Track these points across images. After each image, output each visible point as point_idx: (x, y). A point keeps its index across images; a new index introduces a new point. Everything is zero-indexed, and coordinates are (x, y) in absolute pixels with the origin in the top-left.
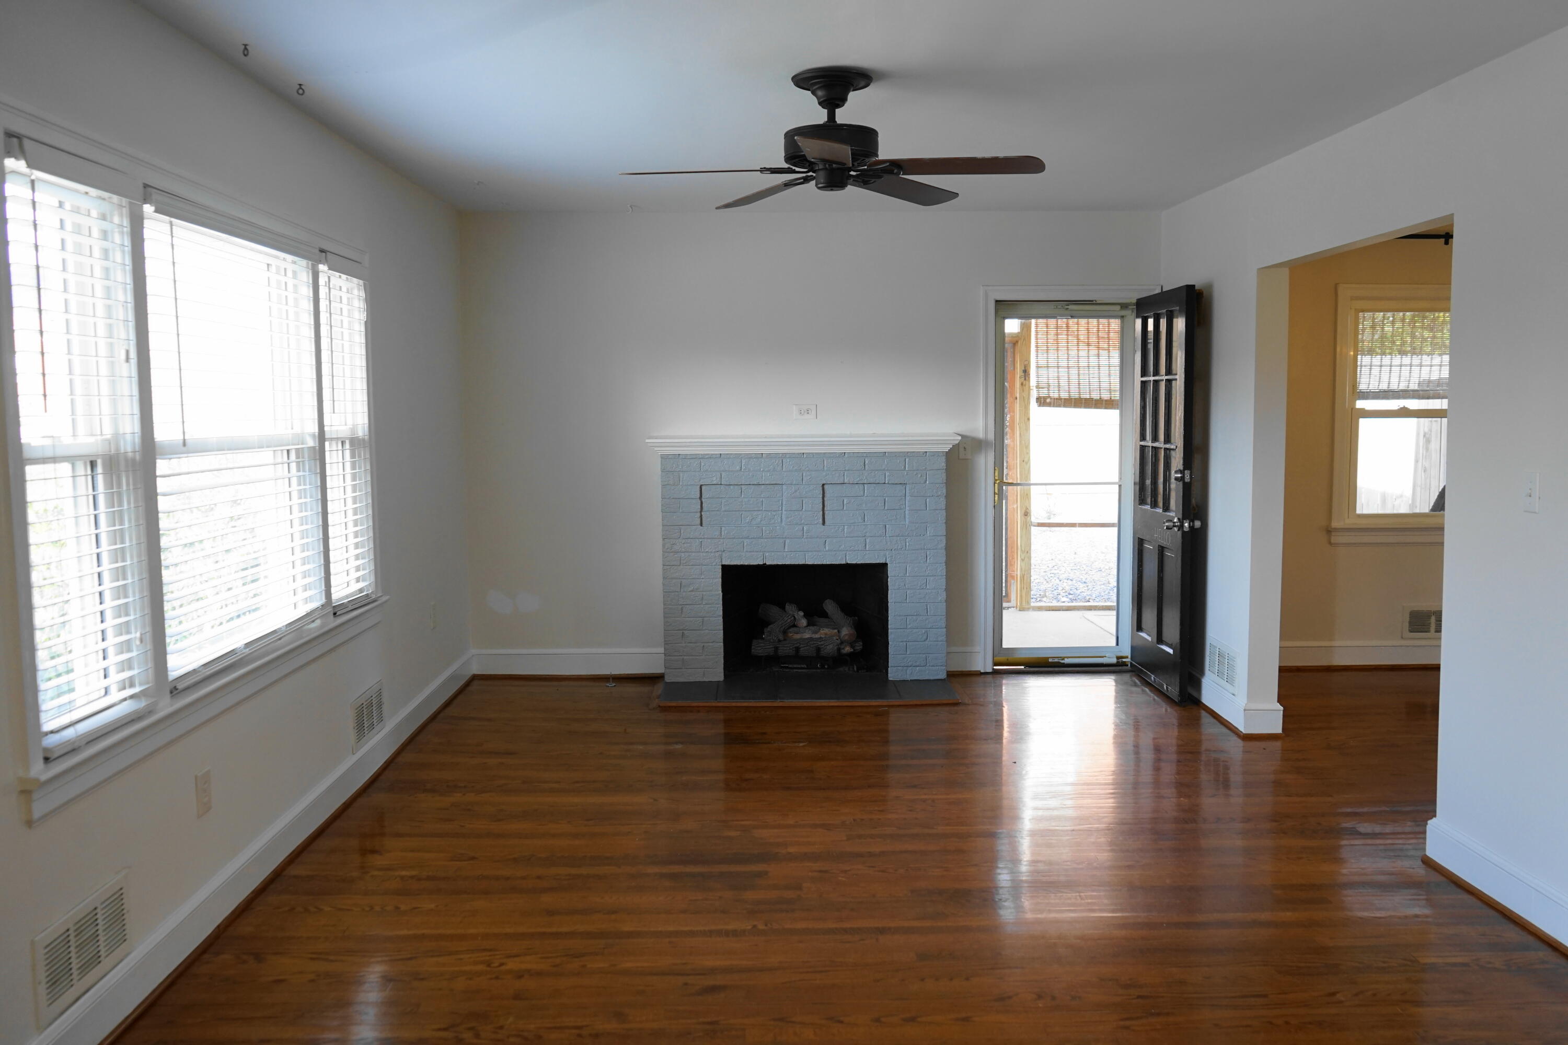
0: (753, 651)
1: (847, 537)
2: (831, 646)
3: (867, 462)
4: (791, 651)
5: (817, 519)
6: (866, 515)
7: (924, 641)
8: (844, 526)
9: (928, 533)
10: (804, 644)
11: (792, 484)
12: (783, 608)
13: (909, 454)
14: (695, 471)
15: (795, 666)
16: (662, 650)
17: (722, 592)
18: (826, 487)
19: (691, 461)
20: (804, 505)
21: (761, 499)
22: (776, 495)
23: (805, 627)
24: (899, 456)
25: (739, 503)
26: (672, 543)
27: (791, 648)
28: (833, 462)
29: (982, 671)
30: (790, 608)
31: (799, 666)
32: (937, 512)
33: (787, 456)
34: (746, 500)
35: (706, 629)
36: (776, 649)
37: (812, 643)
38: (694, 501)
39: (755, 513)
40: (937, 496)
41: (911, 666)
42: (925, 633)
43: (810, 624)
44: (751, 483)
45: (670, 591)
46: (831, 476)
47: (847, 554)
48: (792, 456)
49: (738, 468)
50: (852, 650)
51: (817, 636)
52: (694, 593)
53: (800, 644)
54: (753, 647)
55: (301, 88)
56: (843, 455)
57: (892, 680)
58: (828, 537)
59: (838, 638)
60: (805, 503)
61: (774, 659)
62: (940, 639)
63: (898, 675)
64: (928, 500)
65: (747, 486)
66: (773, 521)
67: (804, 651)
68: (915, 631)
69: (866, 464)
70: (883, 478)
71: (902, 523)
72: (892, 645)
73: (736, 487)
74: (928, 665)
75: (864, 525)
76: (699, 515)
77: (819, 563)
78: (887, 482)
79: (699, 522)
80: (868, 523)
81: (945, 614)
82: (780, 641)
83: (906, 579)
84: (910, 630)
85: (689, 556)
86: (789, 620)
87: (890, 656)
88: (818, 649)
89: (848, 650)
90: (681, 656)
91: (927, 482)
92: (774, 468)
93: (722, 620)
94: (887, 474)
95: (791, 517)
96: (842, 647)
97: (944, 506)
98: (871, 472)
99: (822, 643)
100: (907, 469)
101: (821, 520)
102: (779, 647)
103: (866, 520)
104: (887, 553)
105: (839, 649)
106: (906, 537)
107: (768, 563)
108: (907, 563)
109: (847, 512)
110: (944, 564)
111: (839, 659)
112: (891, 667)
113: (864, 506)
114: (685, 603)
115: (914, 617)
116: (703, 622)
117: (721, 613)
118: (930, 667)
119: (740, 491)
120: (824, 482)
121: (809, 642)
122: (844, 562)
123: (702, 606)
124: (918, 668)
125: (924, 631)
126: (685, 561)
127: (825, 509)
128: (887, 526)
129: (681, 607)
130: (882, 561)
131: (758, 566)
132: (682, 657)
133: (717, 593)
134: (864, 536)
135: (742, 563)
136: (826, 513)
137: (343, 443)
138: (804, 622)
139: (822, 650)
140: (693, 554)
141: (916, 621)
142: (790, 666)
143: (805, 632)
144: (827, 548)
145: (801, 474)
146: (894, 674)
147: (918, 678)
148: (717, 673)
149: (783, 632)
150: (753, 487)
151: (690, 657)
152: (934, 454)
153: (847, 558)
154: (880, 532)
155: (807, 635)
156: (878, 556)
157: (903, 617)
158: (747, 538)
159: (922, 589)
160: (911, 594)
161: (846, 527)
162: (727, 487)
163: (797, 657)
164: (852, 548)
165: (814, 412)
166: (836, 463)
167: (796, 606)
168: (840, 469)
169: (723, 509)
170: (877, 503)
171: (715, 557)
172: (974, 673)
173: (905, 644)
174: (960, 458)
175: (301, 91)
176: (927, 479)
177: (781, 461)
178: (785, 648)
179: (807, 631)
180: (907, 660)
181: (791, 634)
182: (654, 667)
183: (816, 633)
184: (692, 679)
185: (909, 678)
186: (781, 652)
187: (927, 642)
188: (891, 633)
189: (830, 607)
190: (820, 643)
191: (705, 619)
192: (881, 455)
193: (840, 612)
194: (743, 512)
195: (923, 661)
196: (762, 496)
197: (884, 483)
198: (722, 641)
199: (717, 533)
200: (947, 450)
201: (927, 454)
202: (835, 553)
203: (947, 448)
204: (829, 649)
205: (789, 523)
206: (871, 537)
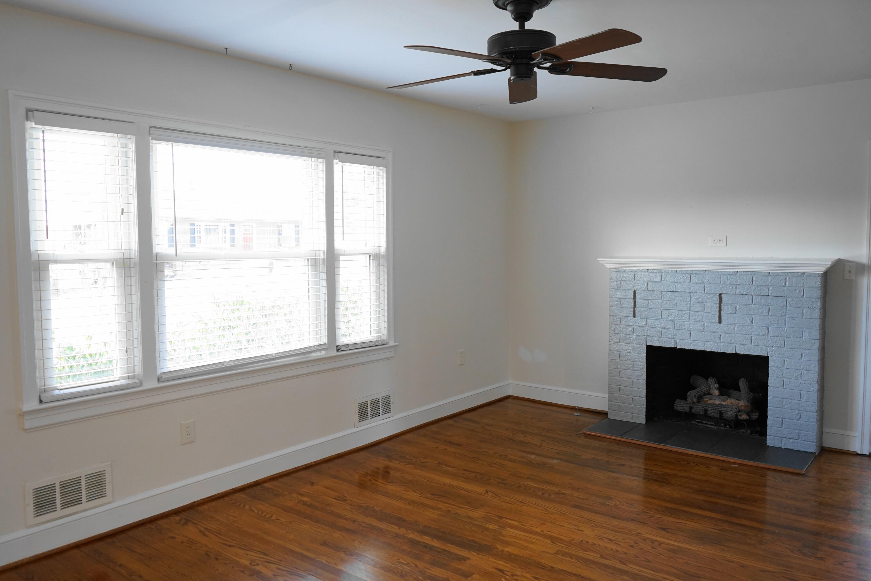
0: (675, 407)
1: (737, 334)
2: (731, 413)
3: (754, 279)
4: (702, 411)
5: (714, 319)
6: (753, 319)
7: (797, 420)
8: (735, 325)
9: (804, 336)
10: (711, 408)
11: (696, 293)
12: (707, 379)
13: (789, 274)
14: (631, 280)
15: (707, 422)
16: (607, 396)
17: (646, 363)
18: (723, 296)
19: (629, 274)
20: (705, 308)
21: (675, 302)
22: (686, 300)
23: (718, 396)
24: (780, 276)
25: (660, 304)
26: (615, 327)
27: (702, 409)
28: (728, 278)
29: (859, 452)
30: (711, 380)
31: (709, 423)
32: (812, 320)
33: (694, 273)
34: (664, 302)
35: (635, 387)
36: (691, 408)
37: (718, 408)
38: (629, 301)
39: (671, 311)
40: (813, 308)
41: (786, 438)
42: (798, 414)
43: (721, 394)
44: (668, 290)
45: (613, 359)
46: (726, 288)
47: (737, 346)
48: (697, 273)
49: (659, 280)
50: (748, 418)
51: (724, 403)
52: (627, 362)
53: (709, 407)
54: (675, 404)
55: (291, 66)
56: (736, 273)
57: (769, 446)
58: (723, 332)
59: (736, 407)
60: (706, 306)
61: (690, 415)
62: (811, 420)
63: (775, 442)
64: (804, 310)
65: (666, 292)
66: (683, 318)
67: (711, 413)
68: (790, 411)
69: (754, 280)
70: (767, 291)
71: (783, 326)
72: (770, 419)
73: (658, 292)
74: (800, 439)
75: (751, 326)
76: (632, 310)
77: (715, 351)
78: (770, 295)
79: (632, 314)
80: (755, 325)
81: (816, 401)
82: (694, 403)
83: (784, 370)
84: (786, 410)
85: (625, 337)
86: (705, 389)
87: (768, 427)
88: (721, 413)
89: (744, 417)
90: (618, 402)
91: (804, 296)
92: (684, 281)
93: (645, 382)
94: (771, 288)
95: (695, 316)
96: (740, 414)
97: (819, 316)
98: (758, 287)
99: (725, 409)
100: (787, 285)
101: (717, 320)
102: (692, 407)
103: (753, 322)
104: (769, 348)
105: (736, 416)
106: (785, 338)
107: (678, 347)
108: (785, 358)
109: (738, 315)
110: (817, 362)
111: (737, 424)
112: (769, 435)
113: (752, 311)
114: (621, 368)
115: (790, 400)
116: (633, 382)
117: (645, 378)
118: (802, 441)
119: (661, 295)
120: (721, 292)
121: (715, 407)
122: (734, 352)
123: (633, 371)
124: (791, 440)
125: (797, 413)
126: (622, 340)
127: (722, 312)
128: (769, 328)
129: (619, 370)
130: (764, 354)
131: (671, 348)
132: (618, 404)
133: (642, 363)
134: (751, 334)
135: (660, 345)
136: (723, 315)
137: (370, 256)
138: (717, 392)
139: (724, 414)
140: (628, 336)
141: (791, 403)
142: (703, 422)
143: (716, 399)
144: (721, 340)
145: (703, 286)
146: (771, 440)
147: (792, 448)
148: (641, 418)
149: (697, 398)
150: (670, 293)
151: (624, 404)
152: (811, 275)
153: (737, 349)
154: (763, 332)
155: (717, 402)
156: (761, 350)
157: (780, 399)
158: (665, 328)
159: (797, 379)
160: (788, 382)
161: (737, 326)
162: (652, 292)
163: (705, 415)
164: (741, 342)
165: (724, 242)
166: (730, 279)
167: (716, 379)
168: (733, 283)
169: (650, 307)
170: (762, 310)
171: (642, 339)
172: (853, 453)
173: (781, 419)
174: (845, 279)
175: (291, 68)
176: (805, 294)
177: (689, 276)
178: (697, 409)
179: (718, 398)
180: (782, 433)
181: (706, 399)
182: (602, 406)
183: (724, 401)
184: (624, 419)
185: (783, 446)
186: (694, 411)
187: (799, 422)
188: (770, 409)
189: (742, 383)
190: (723, 409)
191: (635, 380)
192: (766, 274)
193: (746, 388)
194: (663, 310)
195: (796, 435)
196: (676, 300)
197: (768, 295)
198: (645, 397)
199: (644, 323)
200: (822, 272)
201: (805, 274)
202: (727, 344)
203: (822, 270)
204: (730, 414)
205: (694, 320)
206: (757, 335)
